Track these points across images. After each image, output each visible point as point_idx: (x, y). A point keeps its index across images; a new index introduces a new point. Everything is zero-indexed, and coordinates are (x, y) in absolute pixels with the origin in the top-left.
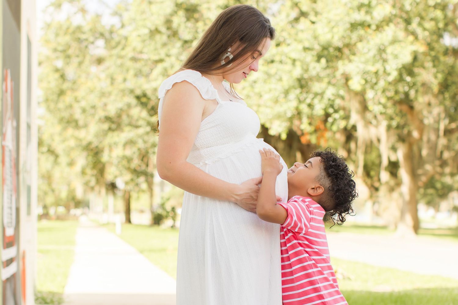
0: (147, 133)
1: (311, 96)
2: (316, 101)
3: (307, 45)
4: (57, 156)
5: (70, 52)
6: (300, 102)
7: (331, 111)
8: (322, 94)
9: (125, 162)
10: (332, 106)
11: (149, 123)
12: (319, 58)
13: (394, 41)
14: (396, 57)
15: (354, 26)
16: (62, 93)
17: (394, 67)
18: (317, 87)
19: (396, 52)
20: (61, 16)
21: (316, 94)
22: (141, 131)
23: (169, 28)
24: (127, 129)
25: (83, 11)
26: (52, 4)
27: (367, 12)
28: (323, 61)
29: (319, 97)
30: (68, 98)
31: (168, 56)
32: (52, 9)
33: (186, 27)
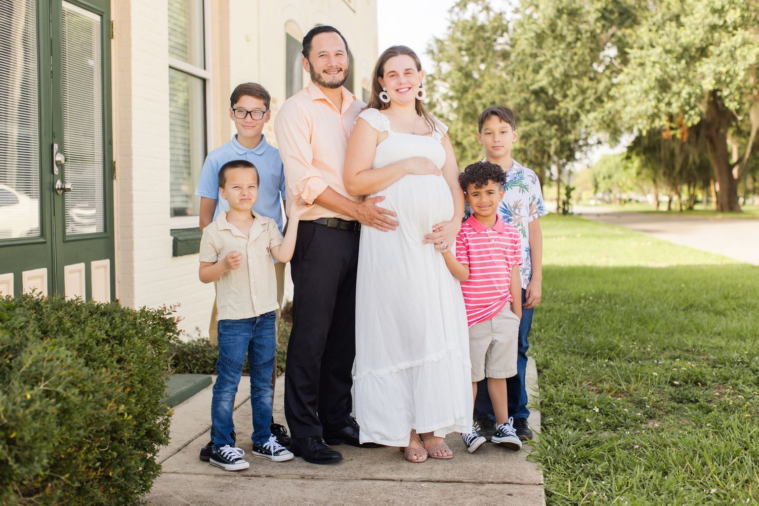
0: (544, 126)
1: (669, 95)
2: (673, 100)
3: (668, 47)
4: (464, 150)
5: (475, 50)
6: (659, 101)
7: (687, 108)
8: (679, 93)
9: (521, 155)
10: (688, 104)
11: (545, 117)
12: (679, 59)
13: (745, 43)
14: (744, 58)
15: (714, 28)
16: (465, 90)
17: (742, 68)
18: (675, 87)
19: (744, 54)
20: (467, 16)
21: (675, 93)
22: (536, 125)
23: (553, 31)
24: (523, 123)
25: (487, 9)
26: (458, 5)
27: (720, 17)
28: (683, 62)
29: (676, 97)
30: (470, 96)
31: (553, 57)
32: (457, 9)
33: (568, 30)
